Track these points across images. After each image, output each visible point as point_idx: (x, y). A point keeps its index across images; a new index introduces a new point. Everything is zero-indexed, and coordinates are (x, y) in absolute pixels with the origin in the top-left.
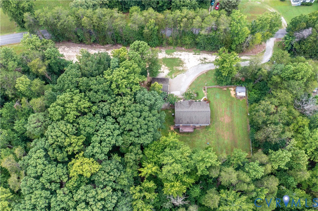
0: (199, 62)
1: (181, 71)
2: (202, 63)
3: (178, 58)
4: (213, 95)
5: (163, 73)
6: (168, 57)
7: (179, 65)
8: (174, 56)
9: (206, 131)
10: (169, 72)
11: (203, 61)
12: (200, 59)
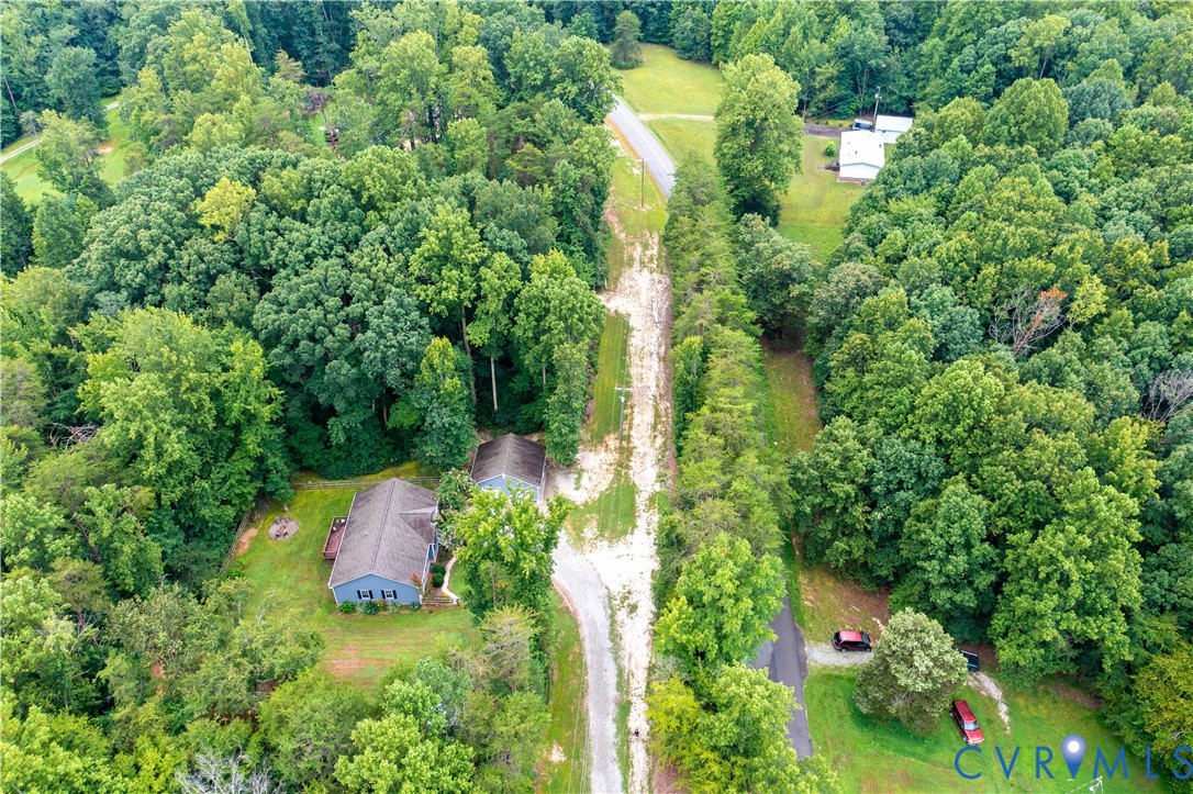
0: (616, 589)
1: (578, 534)
2: (610, 598)
3: (635, 527)
4: (460, 626)
5: (574, 486)
6: (641, 501)
7: (602, 528)
8: (645, 515)
9: (320, 602)
10: (578, 503)
11: (622, 602)
12: (629, 592)
